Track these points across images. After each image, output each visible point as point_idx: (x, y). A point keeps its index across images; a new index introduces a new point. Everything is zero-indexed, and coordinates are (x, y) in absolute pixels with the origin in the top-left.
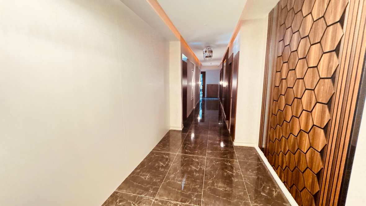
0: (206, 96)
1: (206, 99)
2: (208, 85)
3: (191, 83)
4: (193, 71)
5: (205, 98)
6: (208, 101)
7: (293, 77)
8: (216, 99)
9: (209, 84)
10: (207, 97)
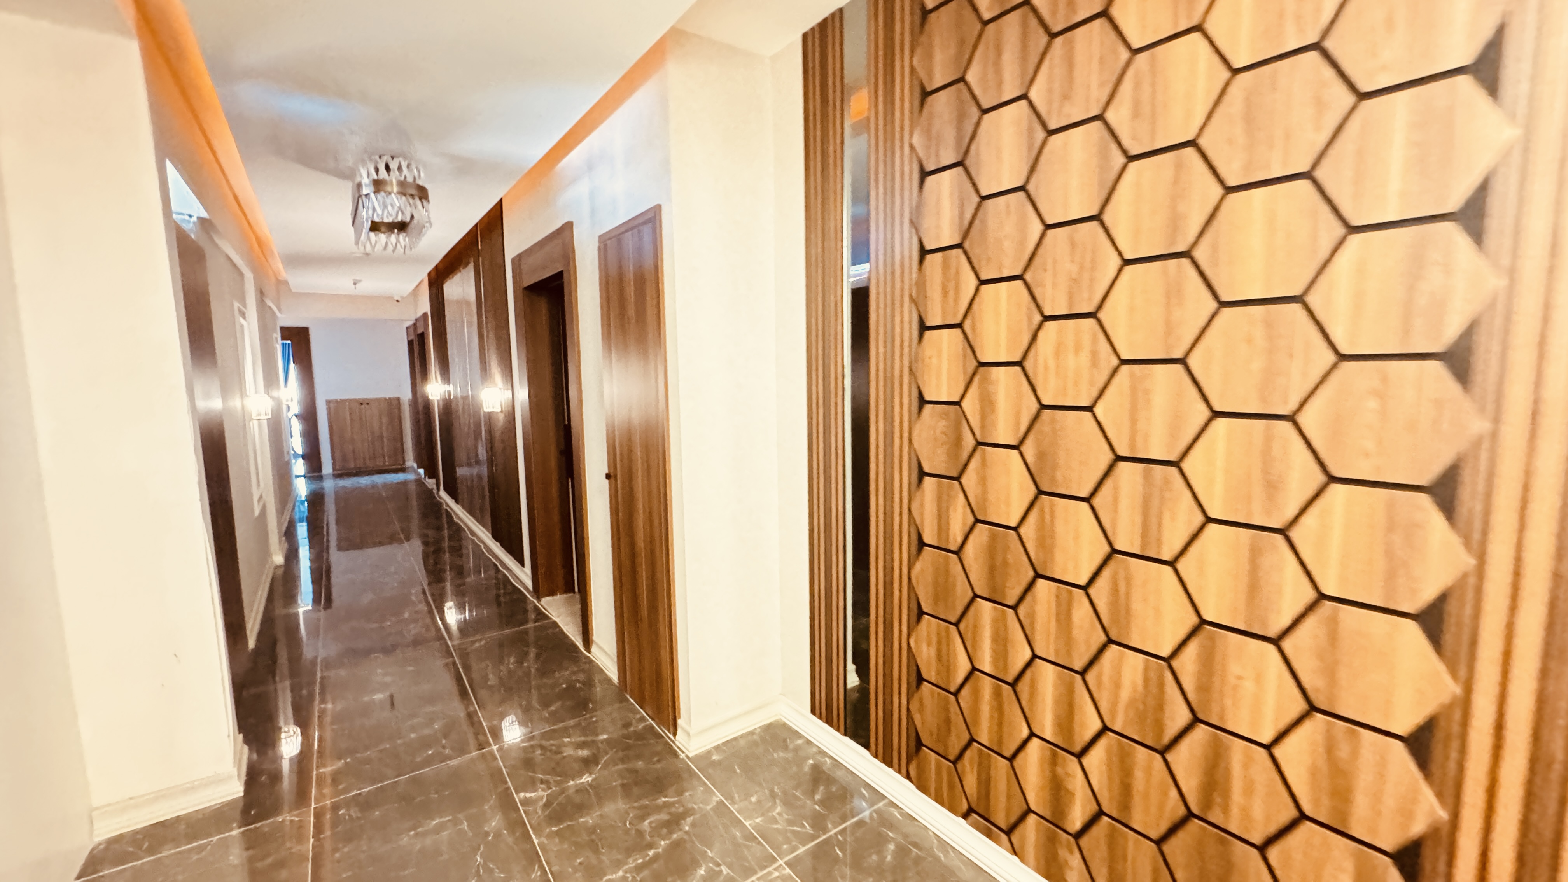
0: (327, 468)
1: (329, 485)
2: (334, 407)
3: (243, 395)
4: (243, 315)
5: (320, 478)
6: (342, 498)
7: (1085, 357)
8: (401, 477)
9: (338, 397)
10: (339, 474)
